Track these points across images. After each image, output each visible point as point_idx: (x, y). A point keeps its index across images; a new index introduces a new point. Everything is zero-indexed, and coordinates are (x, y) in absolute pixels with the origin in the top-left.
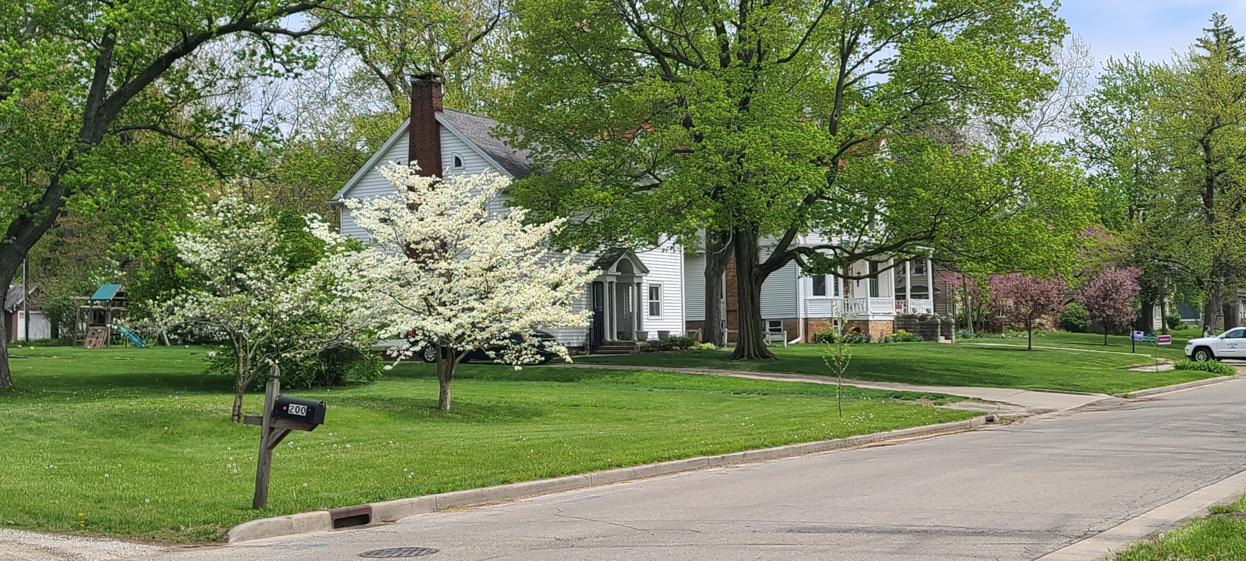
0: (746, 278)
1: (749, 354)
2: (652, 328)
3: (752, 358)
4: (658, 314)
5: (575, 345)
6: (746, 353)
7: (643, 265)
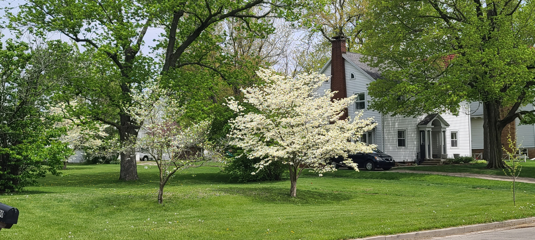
0: (493, 127)
1: (495, 166)
2: (451, 153)
3: (497, 168)
4: (456, 146)
5: (411, 161)
6: (494, 165)
7: (446, 122)
